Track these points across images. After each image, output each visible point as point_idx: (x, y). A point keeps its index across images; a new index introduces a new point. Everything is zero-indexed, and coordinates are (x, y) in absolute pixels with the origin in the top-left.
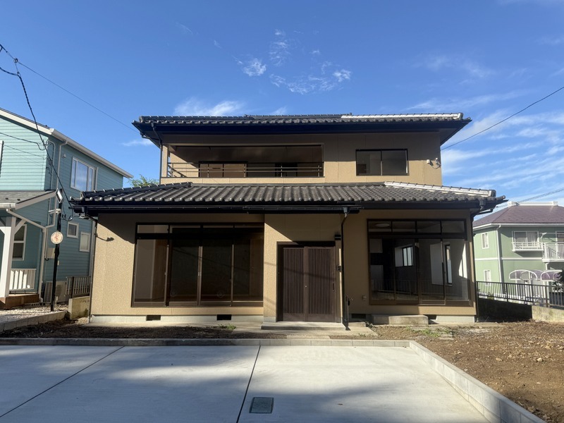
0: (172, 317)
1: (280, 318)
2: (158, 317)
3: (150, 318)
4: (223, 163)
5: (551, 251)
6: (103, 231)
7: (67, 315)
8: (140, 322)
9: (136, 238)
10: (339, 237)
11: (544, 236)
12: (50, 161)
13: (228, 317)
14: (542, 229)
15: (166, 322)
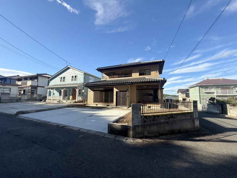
0: (100, 105)
1: (116, 106)
2: (97, 105)
3: (96, 105)
4: (113, 75)
5: (217, 92)
6: (89, 90)
7: (85, 104)
8: (95, 106)
9: (94, 91)
10: (127, 90)
11: (215, 88)
12: (84, 78)
13: (109, 105)
14: (214, 86)
15: (98, 106)
